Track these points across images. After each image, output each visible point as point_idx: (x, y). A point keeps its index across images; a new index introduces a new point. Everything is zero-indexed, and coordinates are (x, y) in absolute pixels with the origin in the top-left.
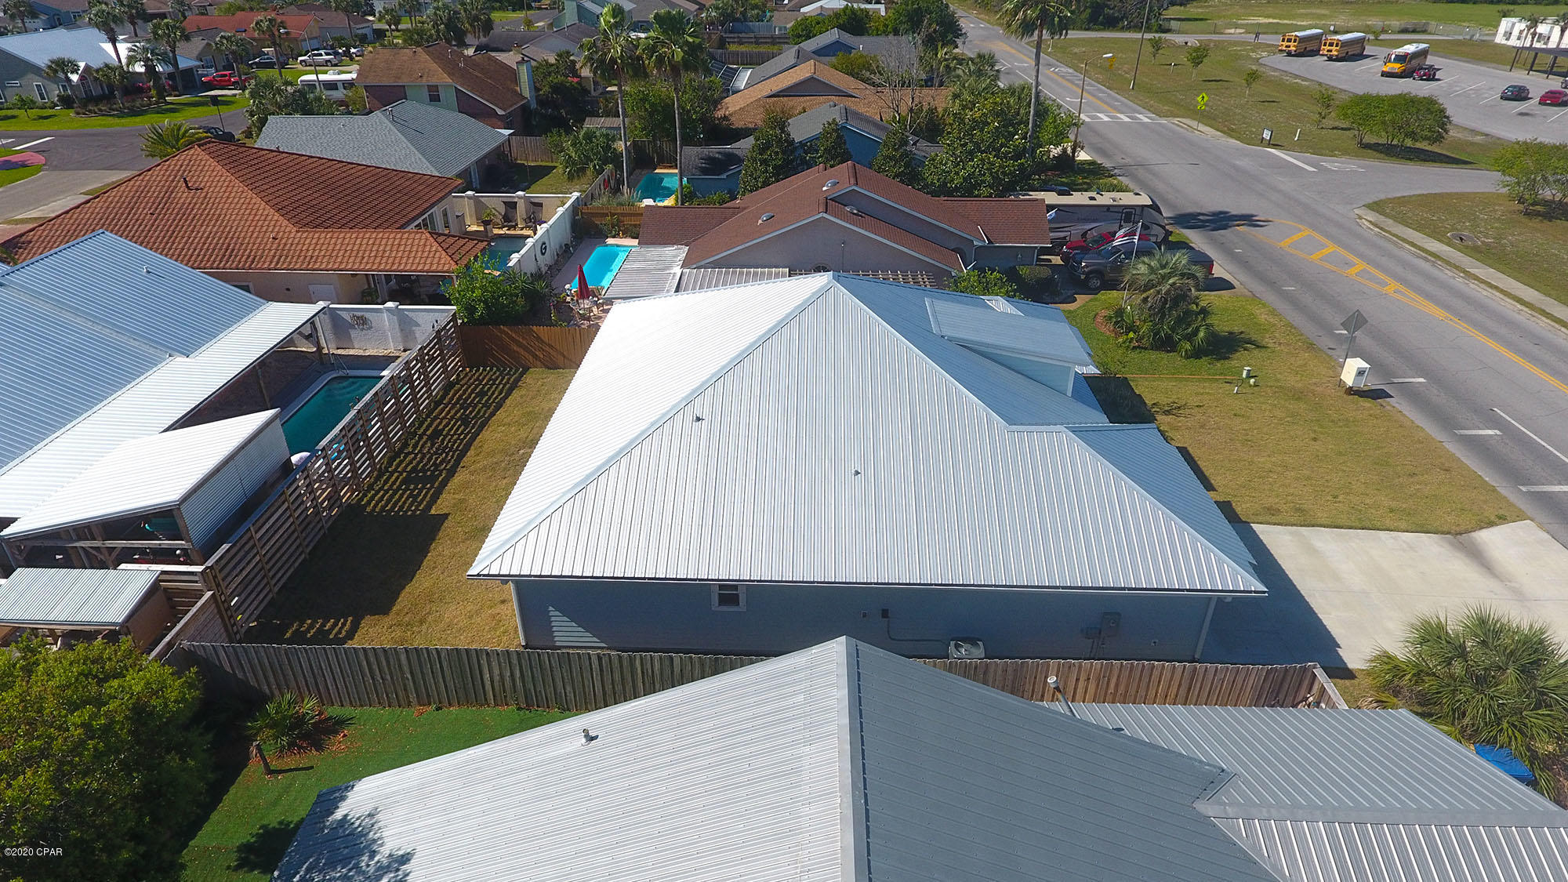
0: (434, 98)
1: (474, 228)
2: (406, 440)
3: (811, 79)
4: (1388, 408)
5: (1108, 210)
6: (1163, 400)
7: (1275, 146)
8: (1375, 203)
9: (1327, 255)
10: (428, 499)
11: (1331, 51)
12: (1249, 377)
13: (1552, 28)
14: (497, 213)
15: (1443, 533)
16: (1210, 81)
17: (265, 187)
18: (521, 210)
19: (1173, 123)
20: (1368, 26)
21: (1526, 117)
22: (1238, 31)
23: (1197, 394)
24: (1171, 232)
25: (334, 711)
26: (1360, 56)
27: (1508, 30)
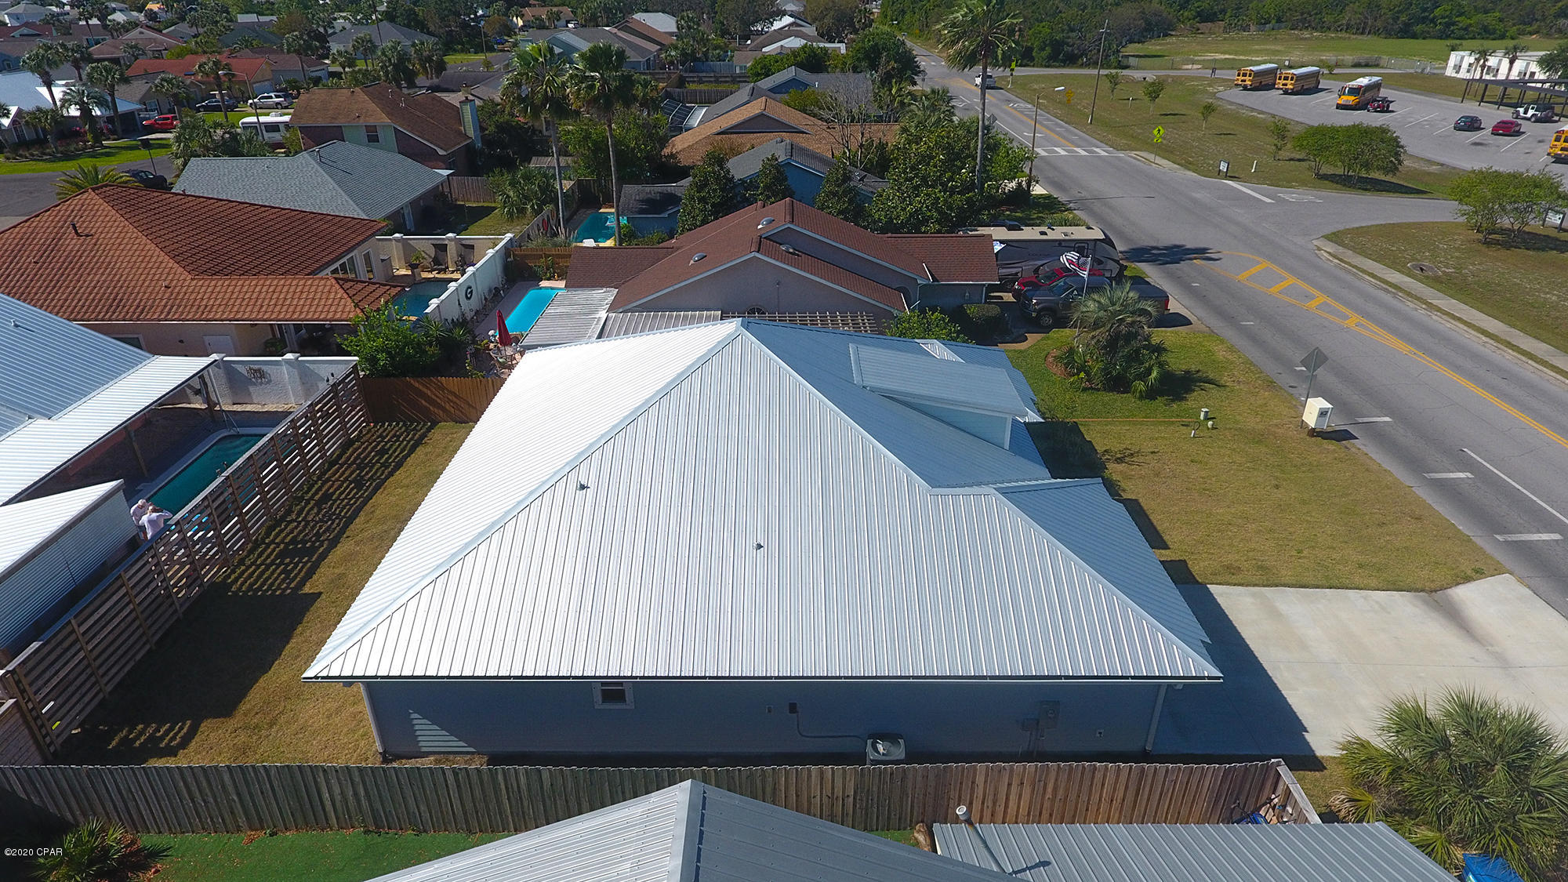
0: (373, 138)
1: (403, 272)
2: (291, 507)
3: (761, 115)
4: (1353, 450)
5: (1060, 244)
6: (1116, 446)
7: (1232, 178)
8: (1334, 233)
9: (1285, 288)
10: (302, 574)
11: (1286, 85)
12: (1207, 419)
13: (1500, 61)
14: (426, 256)
15: (1417, 590)
16: (1167, 115)
17: (162, 232)
18: (452, 252)
19: (1131, 157)
20: (1321, 61)
21: (1480, 147)
22: (1195, 66)
23: (1152, 439)
24: (1126, 266)
25: (148, 840)
26: (1316, 90)
27: (1458, 63)
